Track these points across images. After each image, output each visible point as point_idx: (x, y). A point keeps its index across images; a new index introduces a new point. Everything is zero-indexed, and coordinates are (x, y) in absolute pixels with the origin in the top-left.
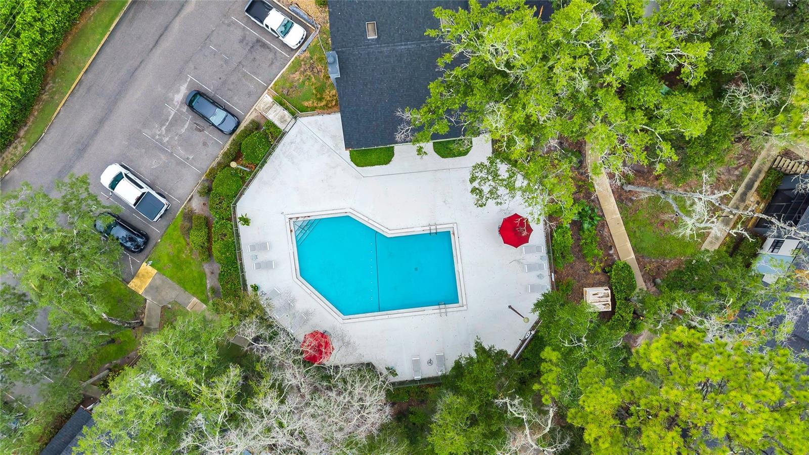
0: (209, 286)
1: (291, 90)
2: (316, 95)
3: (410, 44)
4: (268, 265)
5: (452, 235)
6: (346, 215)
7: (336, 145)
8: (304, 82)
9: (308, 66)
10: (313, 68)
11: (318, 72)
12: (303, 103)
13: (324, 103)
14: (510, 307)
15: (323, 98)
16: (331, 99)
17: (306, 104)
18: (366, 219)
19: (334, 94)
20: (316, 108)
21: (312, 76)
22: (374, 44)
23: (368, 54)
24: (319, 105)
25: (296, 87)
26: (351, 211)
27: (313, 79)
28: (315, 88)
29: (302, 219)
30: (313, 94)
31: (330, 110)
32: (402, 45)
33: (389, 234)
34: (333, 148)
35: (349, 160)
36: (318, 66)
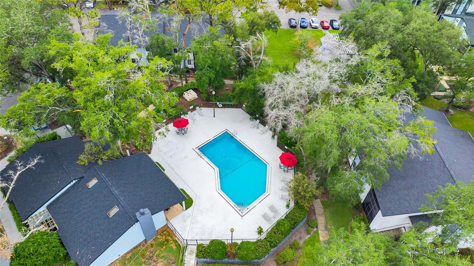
0: (309, 236)
1: (171, 262)
2: (166, 244)
3: (113, 189)
4: (272, 208)
5: (199, 147)
6: (221, 191)
7: (188, 217)
8: (162, 258)
9: (151, 261)
10: (151, 257)
11: (151, 252)
12: (175, 250)
13: (169, 238)
14: (214, 117)
15: (165, 239)
16: (163, 235)
17: (174, 247)
18: (217, 181)
19: (160, 236)
20: (173, 240)
21: (156, 255)
22: (121, 205)
23: (128, 205)
24: (171, 239)
25: (167, 260)
26: (217, 189)
27: (157, 253)
28: (162, 248)
29: (238, 208)
30: (166, 247)
31: (170, 233)
32: (115, 193)
33: (217, 169)
34: (191, 218)
35: (192, 207)
36: (148, 255)
